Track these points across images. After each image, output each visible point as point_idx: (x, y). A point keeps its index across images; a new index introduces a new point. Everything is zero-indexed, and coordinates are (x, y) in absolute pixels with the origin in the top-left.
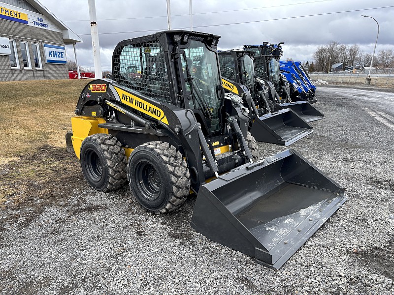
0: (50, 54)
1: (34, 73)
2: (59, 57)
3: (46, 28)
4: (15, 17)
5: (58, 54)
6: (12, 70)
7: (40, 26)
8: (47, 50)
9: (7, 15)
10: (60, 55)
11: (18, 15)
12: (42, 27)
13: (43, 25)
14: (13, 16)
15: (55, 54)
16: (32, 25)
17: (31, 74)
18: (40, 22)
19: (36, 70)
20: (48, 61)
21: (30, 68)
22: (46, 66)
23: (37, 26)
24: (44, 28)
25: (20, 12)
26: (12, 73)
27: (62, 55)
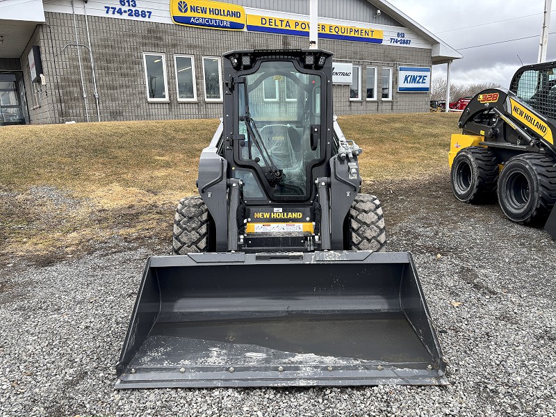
0: (406, 79)
1: (378, 105)
2: (418, 82)
3: (408, 45)
4: (367, 36)
5: (418, 78)
6: (351, 102)
7: (398, 44)
8: (402, 75)
9: (356, 35)
10: (421, 81)
11: (370, 33)
12: (402, 45)
13: (404, 42)
14: (364, 36)
15: (414, 79)
16: (389, 43)
17: (374, 107)
18: (399, 39)
19: (383, 102)
20: (401, 89)
21: (375, 98)
22: (398, 95)
23: (395, 44)
24: (405, 45)
25: (373, 29)
26: (350, 106)
27: (424, 79)
